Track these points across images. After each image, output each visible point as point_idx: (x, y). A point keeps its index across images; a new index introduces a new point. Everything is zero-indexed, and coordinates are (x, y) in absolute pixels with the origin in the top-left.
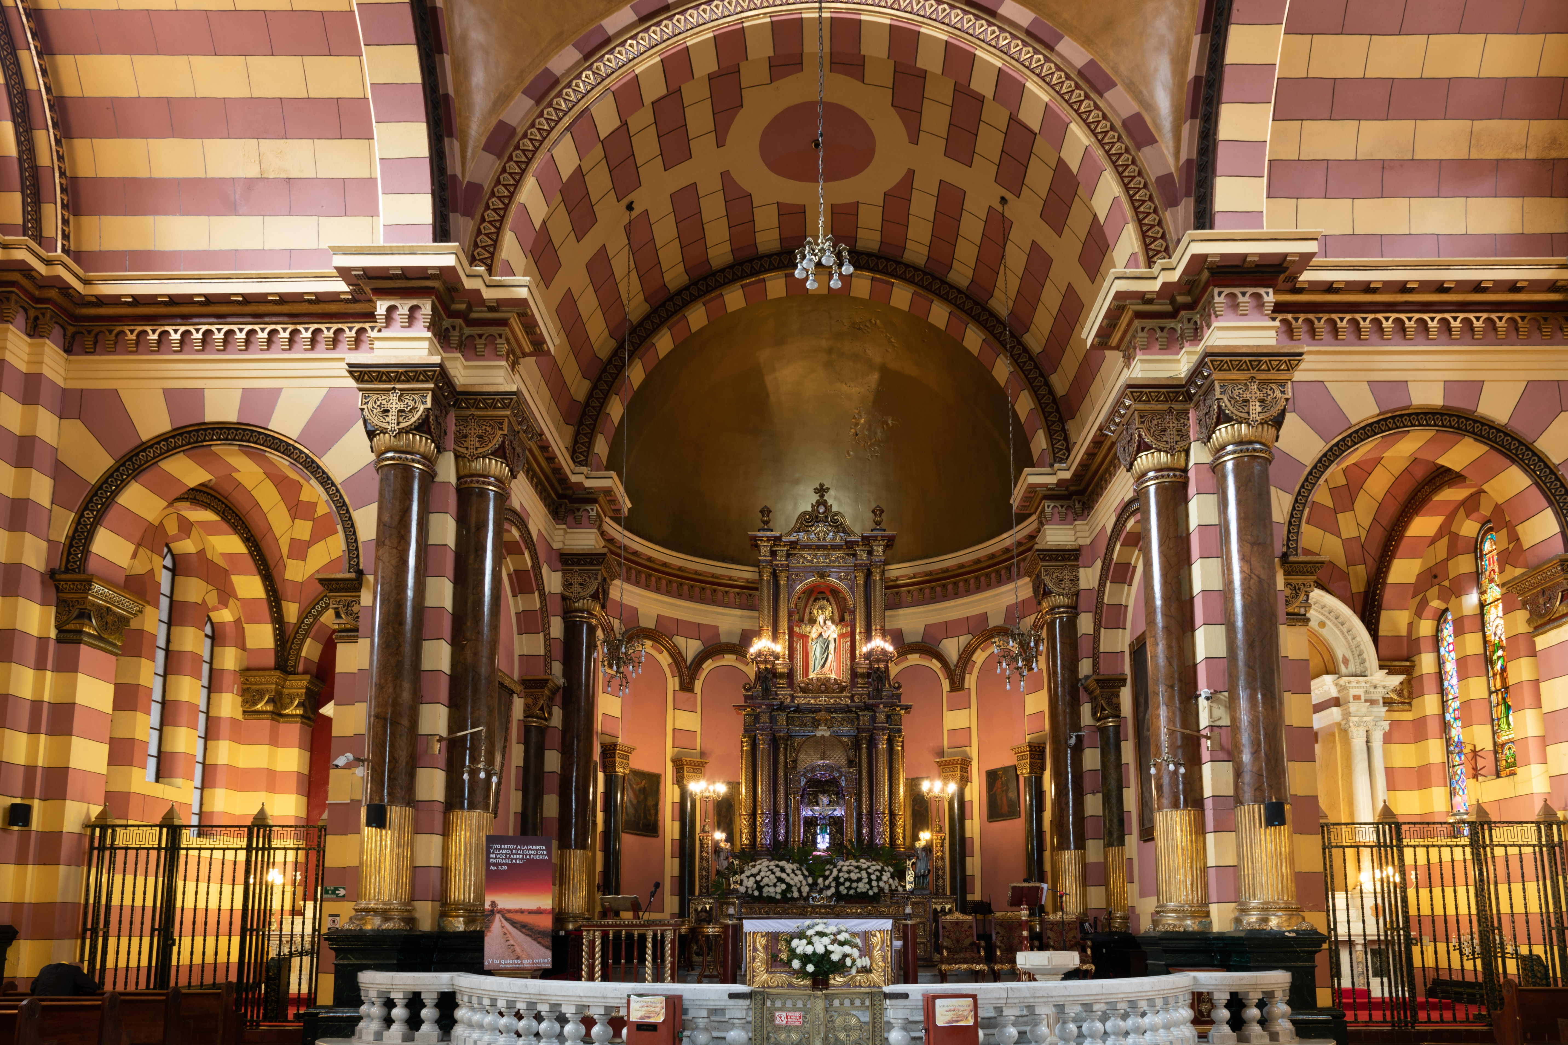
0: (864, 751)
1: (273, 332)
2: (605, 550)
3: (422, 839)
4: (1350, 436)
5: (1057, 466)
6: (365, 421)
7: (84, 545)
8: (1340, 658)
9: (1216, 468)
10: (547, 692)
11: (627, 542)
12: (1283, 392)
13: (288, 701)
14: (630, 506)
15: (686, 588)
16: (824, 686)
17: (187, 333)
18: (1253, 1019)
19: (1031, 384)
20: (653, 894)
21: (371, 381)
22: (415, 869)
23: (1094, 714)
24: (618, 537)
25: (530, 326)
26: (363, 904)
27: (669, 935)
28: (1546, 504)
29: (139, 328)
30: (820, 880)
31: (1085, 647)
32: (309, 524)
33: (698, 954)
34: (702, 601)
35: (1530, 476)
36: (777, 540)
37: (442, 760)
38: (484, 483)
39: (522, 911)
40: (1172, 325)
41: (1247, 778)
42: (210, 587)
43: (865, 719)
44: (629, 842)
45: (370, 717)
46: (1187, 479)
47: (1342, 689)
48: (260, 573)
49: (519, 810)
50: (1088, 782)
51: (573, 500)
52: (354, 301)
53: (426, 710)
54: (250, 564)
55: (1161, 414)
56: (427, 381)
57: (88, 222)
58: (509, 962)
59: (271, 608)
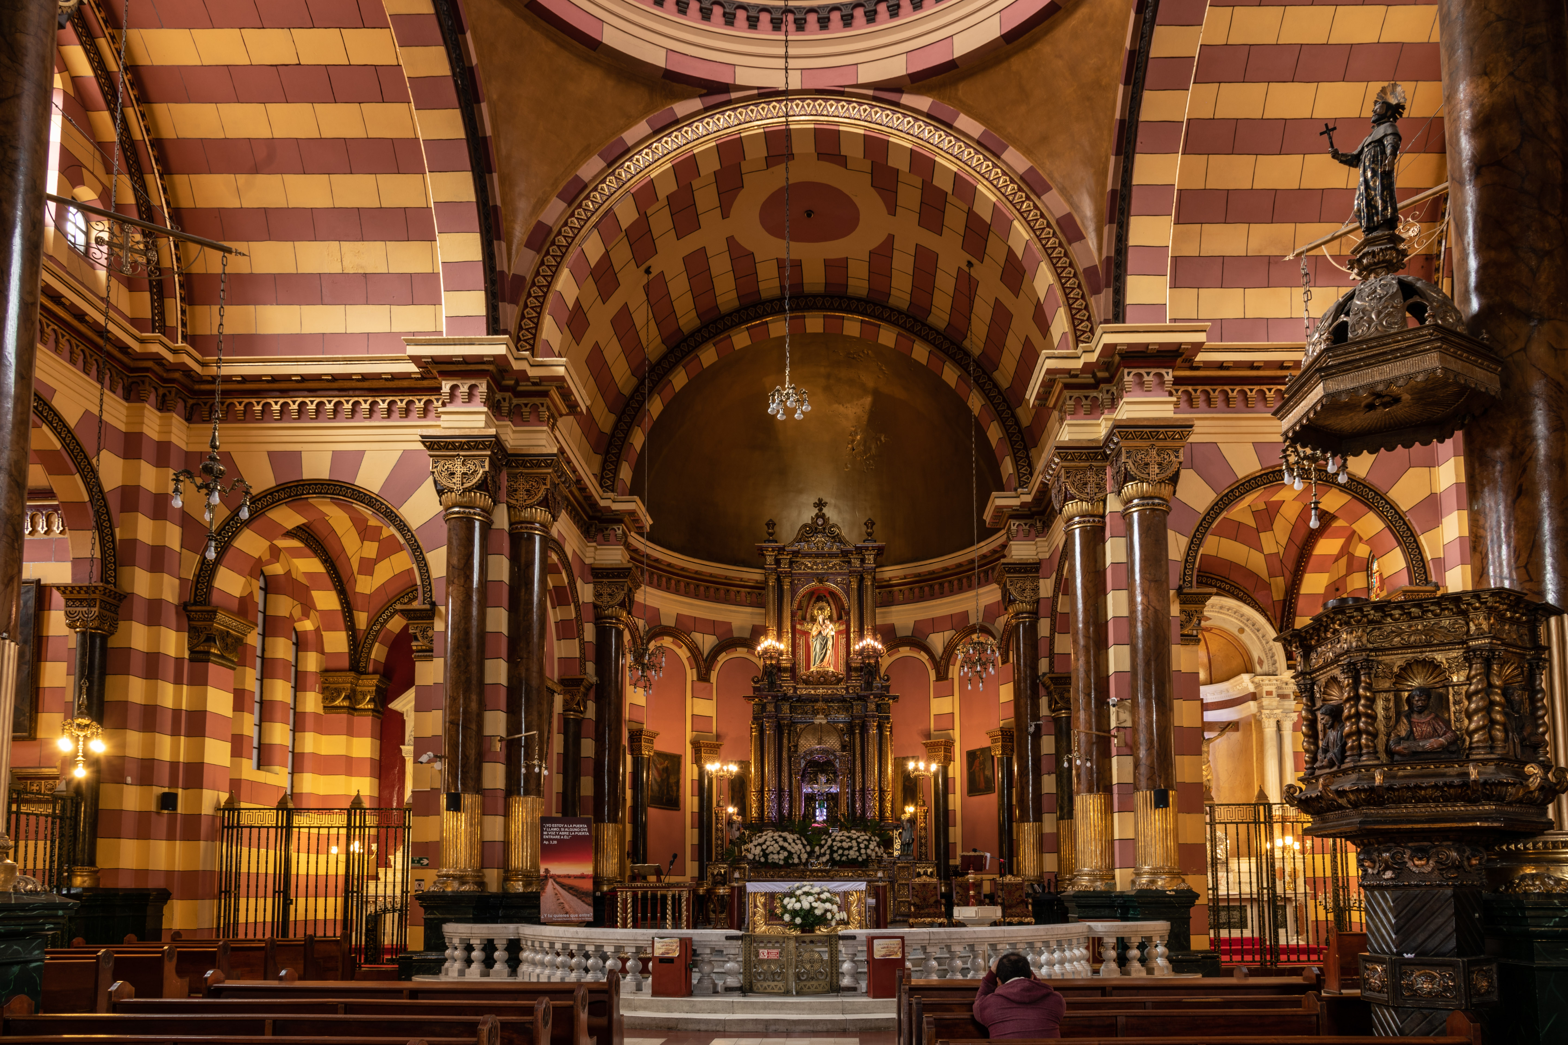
0: (857, 736)
1: (356, 403)
2: (630, 565)
3: (488, 819)
4: (1237, 488)
5: (1019, 490)
6: (435, 482)
7: (208, 581)
8: (1256, 659)
9: (1126, 516)
10: (582, 689)
11: (649, 551)
12: (1177, 457)
13: (360, 697)
14: (651, 522)
15: (702, 589)
16: (823, 679)
17: (285, 404)
18: (1134, 958)
19: (1000, 416)
20: (672, 863)
21: (439, 449)
22: (483, 843)
23: (1050, 706)
24: (641, 547)
25: (566, 394)
26: (444, 871)
27: (685, 895)
28: (1395, 543)
29: (246, 401)
30: (817, 849)
31: (1043, 648)
32: (375, 545)
33: (714, 912)
34: (717, 600)
35: (1384, 521)
36: (781, 550)
37: (502, 757)
38: (531, 528)
39: (569, 876)
40: (1095, 394)
41: (1143, 770)
42: (296, 602)
43: (857, 708)
44: (654, 814)
45: (445, 722)
46: (1104, 523)
47: (1258, 686)
48: (336, 589)
49: (561, 790)
50: (1045, 765)
51: (602, 521)
52: (423, 378)
53: (489, 716)
54: (328, 581)
55: (1084, 470)
56: (484, 449)
57: (201, 310)
58: (560, 916)
59: (345, 617)
